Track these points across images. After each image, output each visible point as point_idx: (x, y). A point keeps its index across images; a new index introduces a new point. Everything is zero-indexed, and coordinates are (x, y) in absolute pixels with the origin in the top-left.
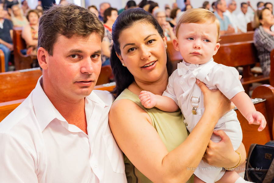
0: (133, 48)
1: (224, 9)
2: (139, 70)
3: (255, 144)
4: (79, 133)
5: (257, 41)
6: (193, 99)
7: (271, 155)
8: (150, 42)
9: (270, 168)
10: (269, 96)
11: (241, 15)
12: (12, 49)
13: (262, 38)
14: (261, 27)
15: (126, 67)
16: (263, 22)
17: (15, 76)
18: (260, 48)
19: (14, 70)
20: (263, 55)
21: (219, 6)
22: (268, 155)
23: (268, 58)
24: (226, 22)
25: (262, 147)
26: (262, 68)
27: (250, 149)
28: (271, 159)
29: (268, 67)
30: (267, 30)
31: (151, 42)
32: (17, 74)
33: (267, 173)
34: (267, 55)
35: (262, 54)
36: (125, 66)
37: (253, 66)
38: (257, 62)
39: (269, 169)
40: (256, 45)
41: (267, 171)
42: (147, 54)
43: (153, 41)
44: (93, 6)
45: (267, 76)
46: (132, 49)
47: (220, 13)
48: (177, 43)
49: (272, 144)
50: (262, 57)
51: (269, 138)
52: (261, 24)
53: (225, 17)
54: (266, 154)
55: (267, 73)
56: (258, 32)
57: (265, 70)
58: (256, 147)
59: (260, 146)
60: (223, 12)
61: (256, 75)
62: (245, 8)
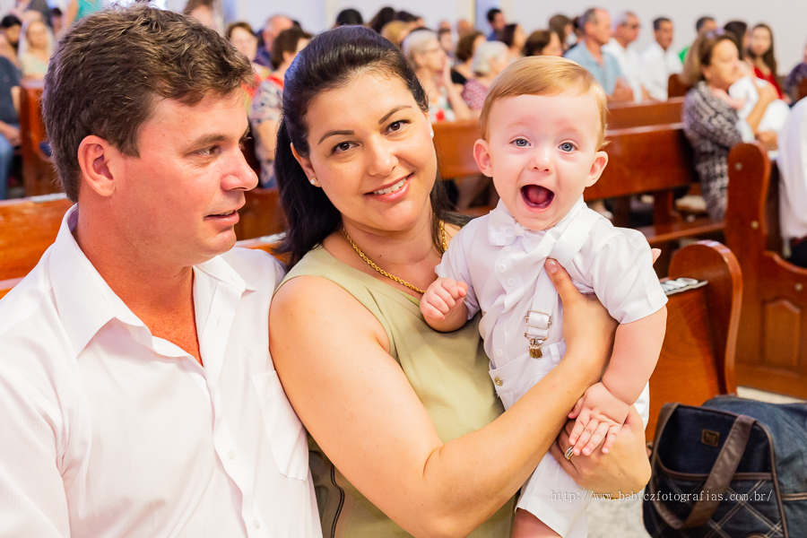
0: (347, 142)
1: (604, 37)
2: (359, 201)
3: (673, 405)
4: (180, 359)
5: (692, 122)
6: (533, 316)
7: (718, 434)
8: (395, 126)
9: (713, 470)
10: (714, 274)
11: (655, 50)
12: (18, 141)
13: (706, 113)
14: (702, 86)
15: (320, 189)
16: (708, 74)
17: (20, 214)
18: (701, 142)
19: (23, 196)
20: (709, 163)
21: (590, 28)
22: (710, 433)
23: (722, 171)
24: (610, 72)
25: (693, 411)
26: (706, 199)
27: (661, 418)
28: (716, 445)
29: (723, 196)
30: (720, 93)
31: (398, 127)
32: (25, 207)
33: (707, 484)
34: (721, 164)
35: (707, 160)
36: (318, 186)
37: (682, 192)
38: (694, 181)
39: (712, 473)
40: (690, 134)
41: (707, 478)
42: (388, 161)
43: (401, 125)
44: (242, 25)
45: (718, 220)
46: (344, 146)
47: (594, 46)
48: (485, 153)
49: (722, 403)
50: (707, 168)
51: (716, 388)
52: (703, 78)
53: (606, 58)
54: (704, 431)
55: (720, 211)
56: (694, 97)
57: (713, 203)
58: (676, 413)
59: (688, 410)
60: (601, 43)
61: (691, 219)
62: (666, 30)
